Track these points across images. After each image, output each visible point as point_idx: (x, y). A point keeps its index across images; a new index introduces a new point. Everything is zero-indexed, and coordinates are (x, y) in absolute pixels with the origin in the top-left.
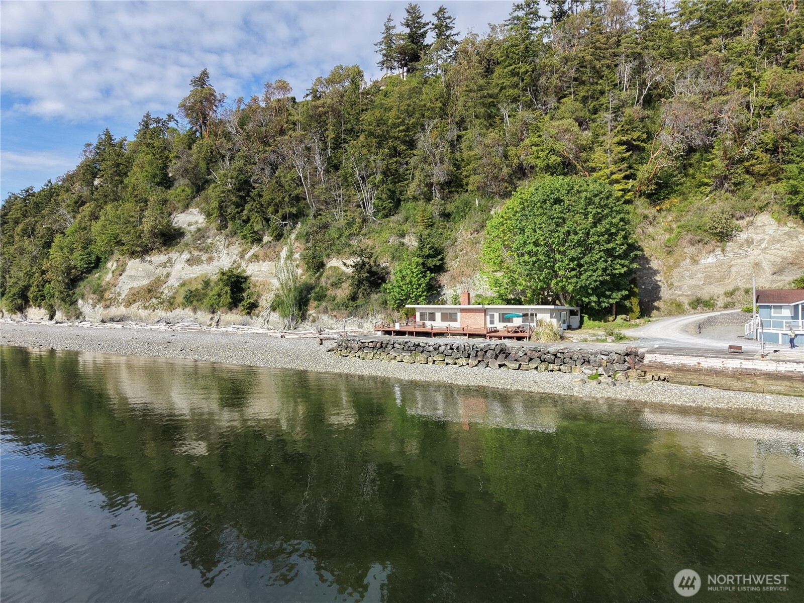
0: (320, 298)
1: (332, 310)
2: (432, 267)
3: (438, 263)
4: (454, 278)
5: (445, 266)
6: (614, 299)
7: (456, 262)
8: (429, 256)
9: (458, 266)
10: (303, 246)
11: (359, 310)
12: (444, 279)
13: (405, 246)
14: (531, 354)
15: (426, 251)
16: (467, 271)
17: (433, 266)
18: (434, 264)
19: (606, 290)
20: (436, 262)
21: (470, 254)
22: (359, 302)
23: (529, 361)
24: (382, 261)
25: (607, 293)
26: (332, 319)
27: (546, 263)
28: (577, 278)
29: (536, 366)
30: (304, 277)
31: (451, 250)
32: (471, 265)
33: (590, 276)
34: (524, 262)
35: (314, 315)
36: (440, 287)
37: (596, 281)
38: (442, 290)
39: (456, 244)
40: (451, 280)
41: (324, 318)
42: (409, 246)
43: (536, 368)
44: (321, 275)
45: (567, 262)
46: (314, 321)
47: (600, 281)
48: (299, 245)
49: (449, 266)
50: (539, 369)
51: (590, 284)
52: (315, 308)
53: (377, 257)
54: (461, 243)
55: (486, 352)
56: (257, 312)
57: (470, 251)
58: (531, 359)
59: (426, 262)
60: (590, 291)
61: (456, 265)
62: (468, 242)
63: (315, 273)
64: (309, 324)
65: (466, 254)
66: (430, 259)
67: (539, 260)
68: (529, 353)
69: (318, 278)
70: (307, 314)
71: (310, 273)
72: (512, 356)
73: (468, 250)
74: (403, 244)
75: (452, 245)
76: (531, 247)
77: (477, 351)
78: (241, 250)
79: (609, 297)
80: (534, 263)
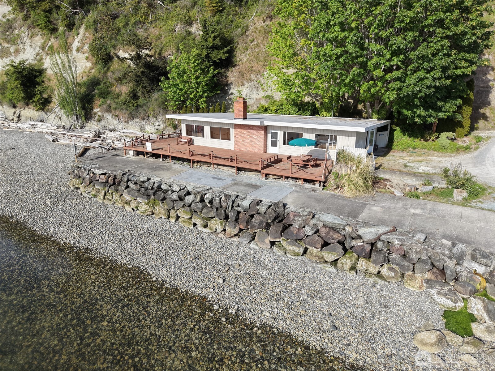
0: (104, 95)
1: (115, 109)
2: (218, 61)
3: (224, 57)
4: (242, 74)
5: (234, 59)
6: (446, 111)
7: (246, 56)
8: (214, 47)
9: (248, 59)
10: (91, 37)
11: (140, 110)
12: (232, 75)
13: (192, 36)
14: (327, 233)
15: (210, 42)
16: (257, 67)
17: (219, 59)
18: (219, 57)
19: (438, 99)
20: (221, 55)
21: (261, 46)
22: (140, 101)
23: (322, 247)
24: (167, 53)
25: (440, 104)
26: (115, 118)
27: (357, 57)
28: (401, 82)
29: (334, 258)
30: (93, 71)
31: (241, 41)
32: (262, 59)
33: (422, 79)
34: (324, 55)
35: (100, 113)
36: (227, 85)
37: (428, 87)
38: (229, 89)
39: (248, 33)
40: (238, 77)
41: (108, 117)
42: (196, 36)
43: (335, 263)
44: (108, 69)
45: (388, 57)
46: (99, 120)
47: (435, 87)
48: (88, 35)
49: (238, 60)
50: (339, 264)
51: (420, 91)
52: (100, 106)
53: (162, 48)
54: (252, 32)
55: (252, 216)
56: (50, 107)
57: (262, 41)
58: (326, 244)
59: (210, 55)
60: (417, 102)
61: (246, 59)
62: (260, 31)
63: (104, 67)
64: (95, 123)
65: (257, 45)
66: (216, 51)
67: (347, 52)
68: (323, 231)
69: (106, 72)
70: (92, 113)
71: (99, 67)
72: (292, 233)
73: (259, 42)
74: (190, 33)
75: (242, 35)
76: (335, 32)
77: (239, 212)
78: (43, 41)
79: (440, 110)
80: (338, 57)
